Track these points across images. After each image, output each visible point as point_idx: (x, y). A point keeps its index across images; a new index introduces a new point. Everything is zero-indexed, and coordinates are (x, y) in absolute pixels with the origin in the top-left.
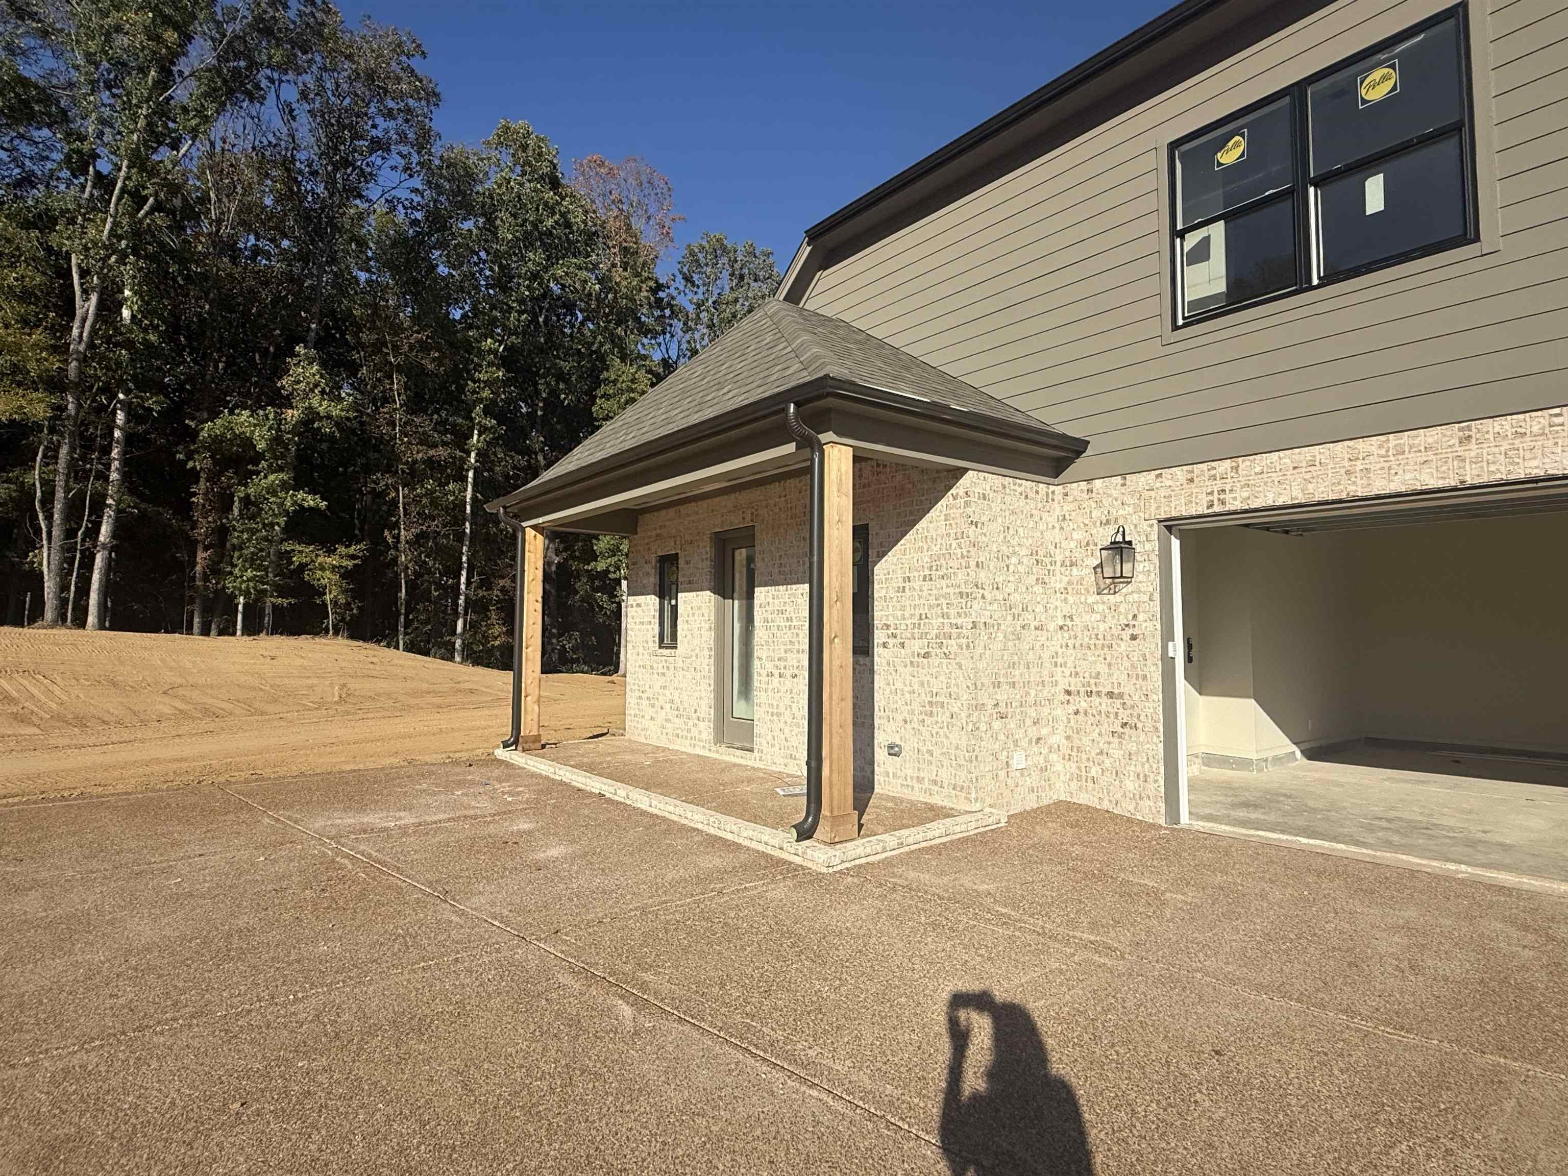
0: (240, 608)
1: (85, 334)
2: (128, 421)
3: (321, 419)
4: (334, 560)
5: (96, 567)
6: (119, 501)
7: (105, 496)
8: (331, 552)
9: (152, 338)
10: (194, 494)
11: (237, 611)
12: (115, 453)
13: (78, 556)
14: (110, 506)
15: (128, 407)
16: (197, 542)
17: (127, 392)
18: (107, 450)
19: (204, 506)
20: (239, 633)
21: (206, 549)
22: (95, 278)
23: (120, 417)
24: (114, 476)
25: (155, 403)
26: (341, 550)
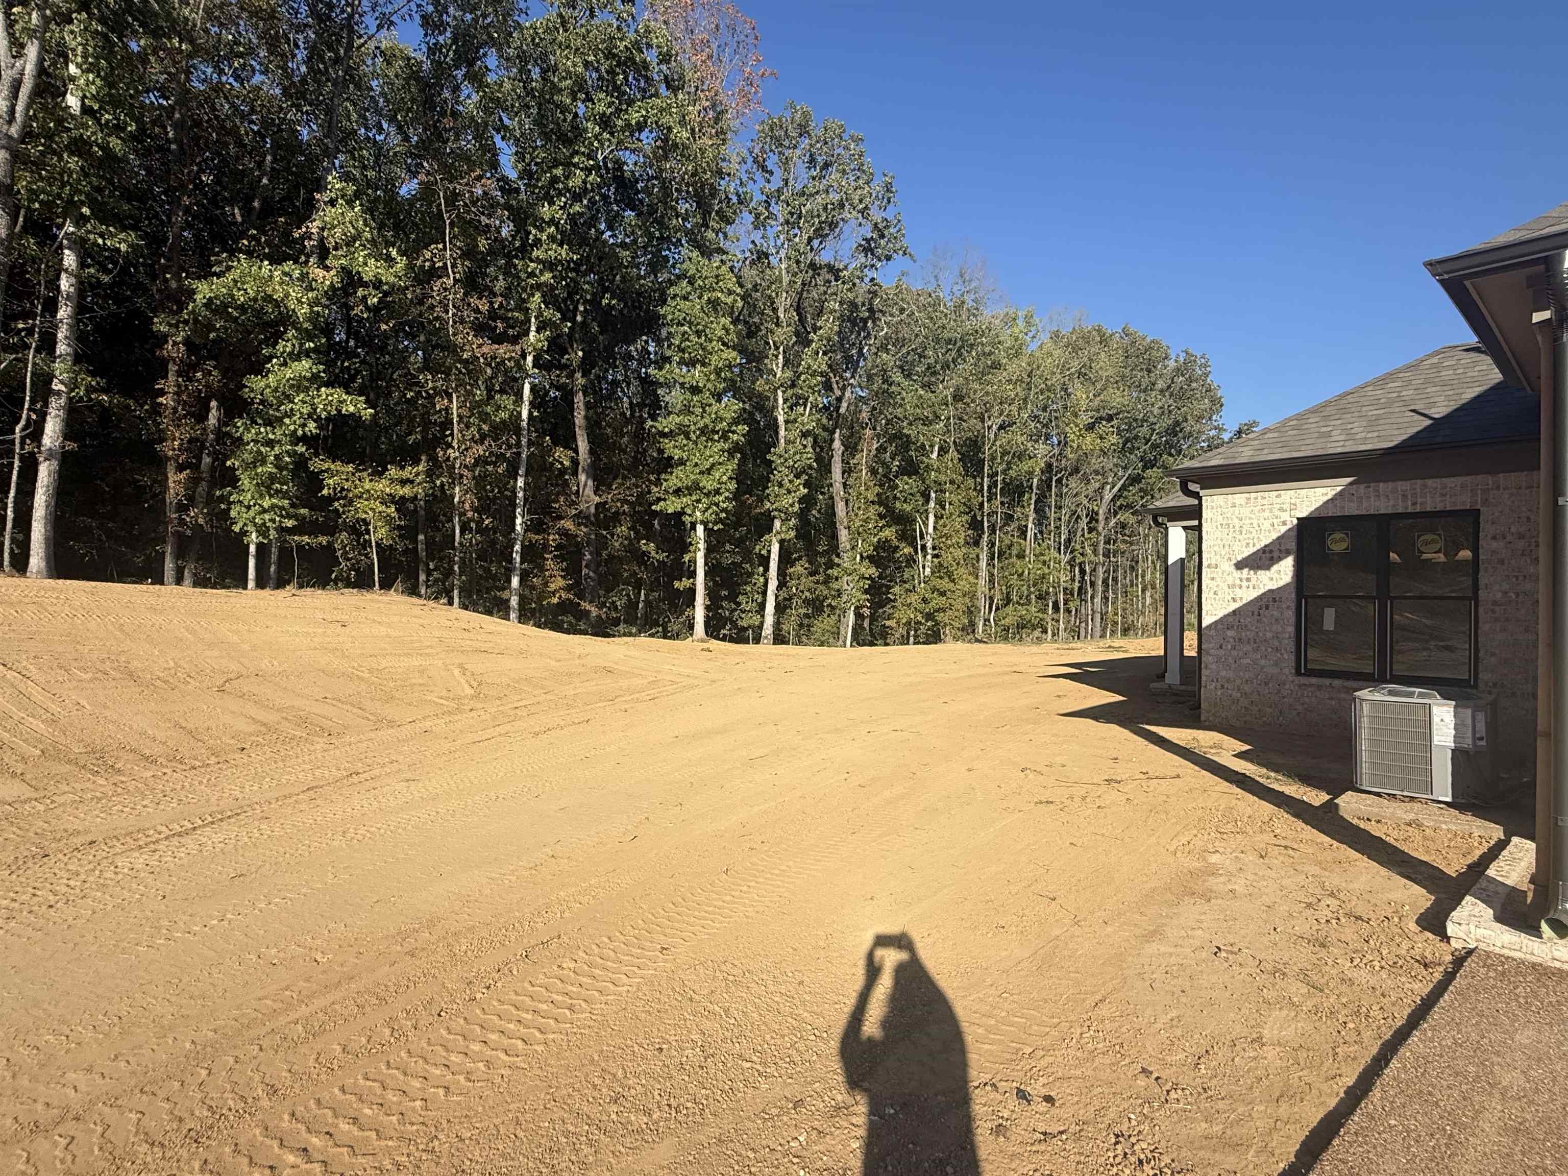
0: (252, 549)
1: (20, 108)
2: (82, 265)
3: (365, 285)
4: (382, 486)
5: (39, 484)
6: (73, 385)
7: (50, 377)
8: (379, 473)
9: (115, 143)
10: (162, 392)
11: (247, 553)
12: (64, 313)
13: (17, 463)
14: (58, 393)
15: (82, 246)
16: (168, 459)
17: (81, 220)
18: (51, 306)
19: (175, 410)
20: (251, 584)
21: (180, 468)
22: (34, 15)
23: (69, 259)
24: (62, 348)
25: (123, 240)
26: (393, 471)
